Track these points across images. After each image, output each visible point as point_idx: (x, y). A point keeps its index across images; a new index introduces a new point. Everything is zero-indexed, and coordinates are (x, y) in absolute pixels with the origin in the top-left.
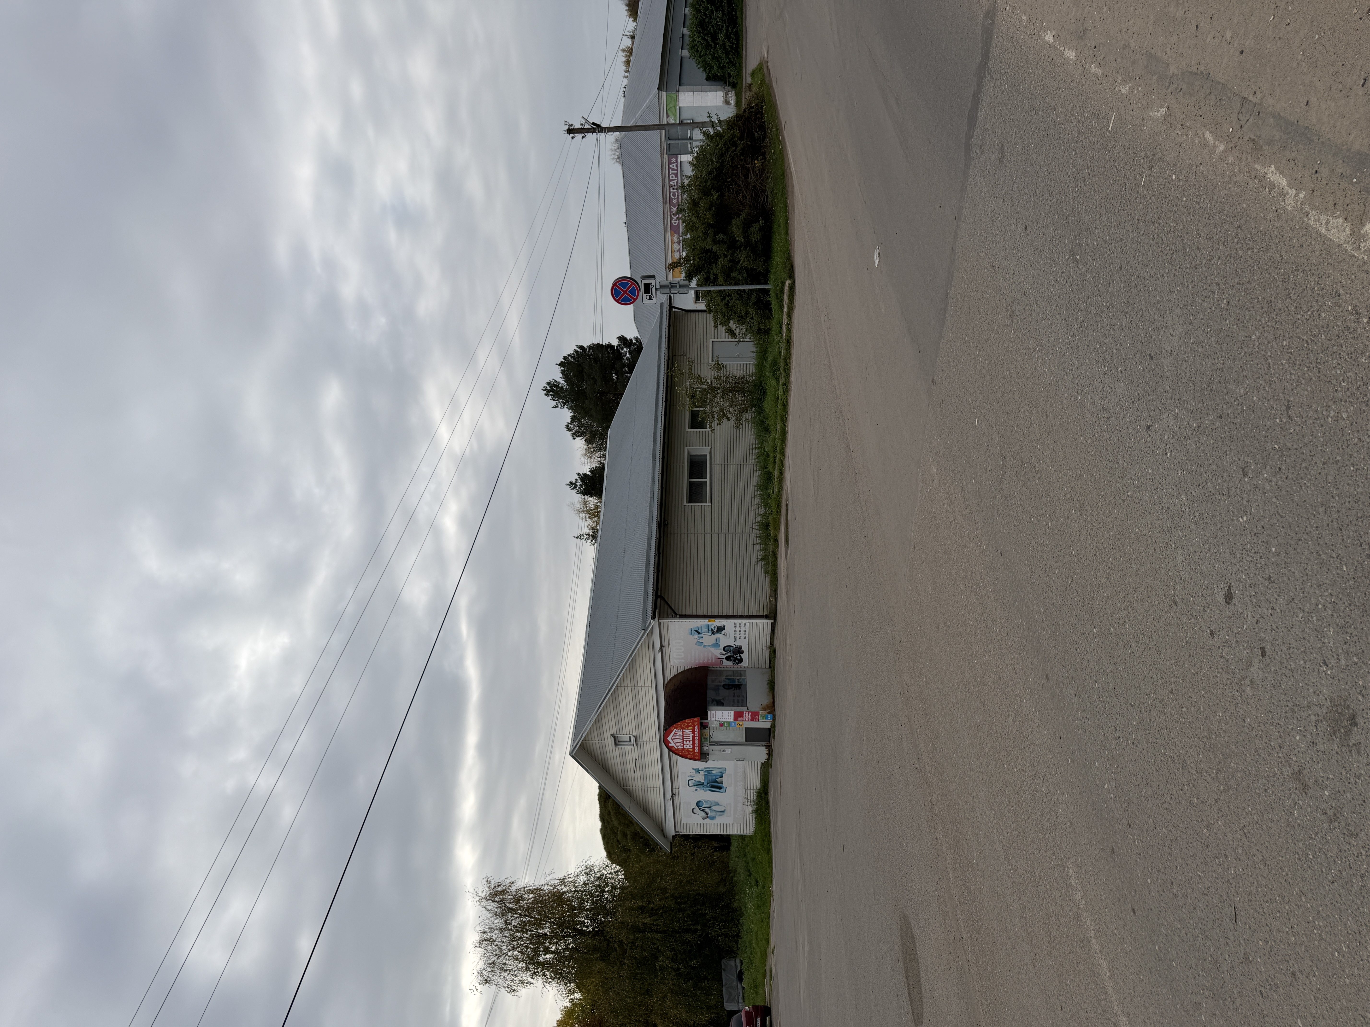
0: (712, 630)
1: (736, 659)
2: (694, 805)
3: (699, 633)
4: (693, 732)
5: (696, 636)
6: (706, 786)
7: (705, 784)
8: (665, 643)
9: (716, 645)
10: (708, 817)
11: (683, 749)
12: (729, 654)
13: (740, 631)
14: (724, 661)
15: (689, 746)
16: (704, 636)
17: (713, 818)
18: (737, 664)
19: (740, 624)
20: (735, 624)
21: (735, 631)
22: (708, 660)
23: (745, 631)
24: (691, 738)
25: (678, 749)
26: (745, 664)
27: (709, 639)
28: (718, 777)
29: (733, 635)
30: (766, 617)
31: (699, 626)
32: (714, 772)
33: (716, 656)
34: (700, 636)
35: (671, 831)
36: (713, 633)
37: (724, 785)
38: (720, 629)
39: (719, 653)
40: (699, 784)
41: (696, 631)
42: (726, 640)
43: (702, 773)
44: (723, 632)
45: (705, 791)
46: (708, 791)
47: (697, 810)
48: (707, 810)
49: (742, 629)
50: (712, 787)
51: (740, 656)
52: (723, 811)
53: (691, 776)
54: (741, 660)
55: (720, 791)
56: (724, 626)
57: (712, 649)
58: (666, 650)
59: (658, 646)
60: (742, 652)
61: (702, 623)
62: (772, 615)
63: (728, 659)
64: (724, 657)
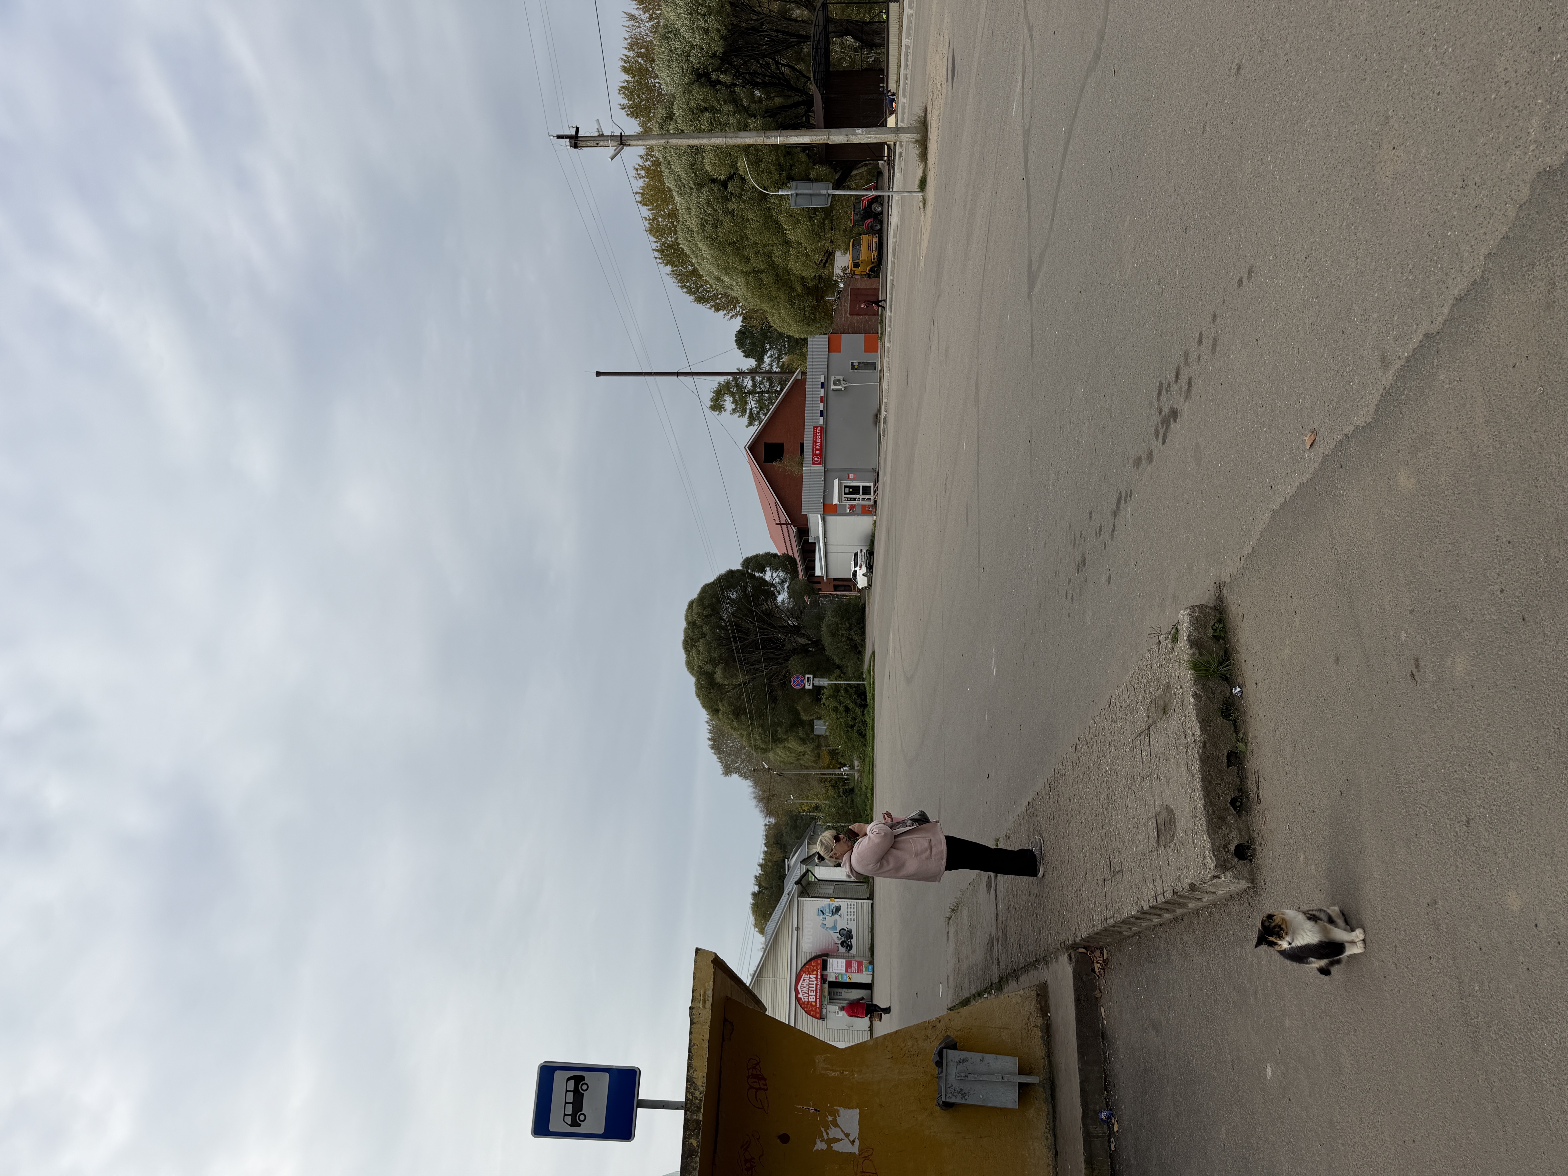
0: (832, 911)
1: (848, 945)
3: (824, 913)
4: (816, 978)
5: (822, 916)
8: (800, 925)
9: (834, 927)
11: (808, 1002)
12: (843, 939)
13: (851, 912)
14: (840, 946)
15: (812, 999)
16: (827, 917)
18: (849, 951)
19: (851, 905)
20: (848, 905)
21: (847, 911)
22: (828, 944)
23: (854, 912)
24: (814, 986)
25: (804, 1003)
26: (854, 951)
27: (830, 920)
29: (846, 917)
30: (867, 899)
31: (824, 906)
33: (834, 940)
34: (824, 916)
36: (833, 914)
38: (838, 909)
39: (836, 937)
41: (822, 911)
42: (842, 924)
44: (839, 914)
49: (852, 910)
51: (851, 941)
54: (851, 947)
56: (840, 906)
57: (831, 932)
58: (800, 932)
60: (852, 938)
61: (826, 902)
62: (871, 897)
63: (842, 944)
64: (839, 942)
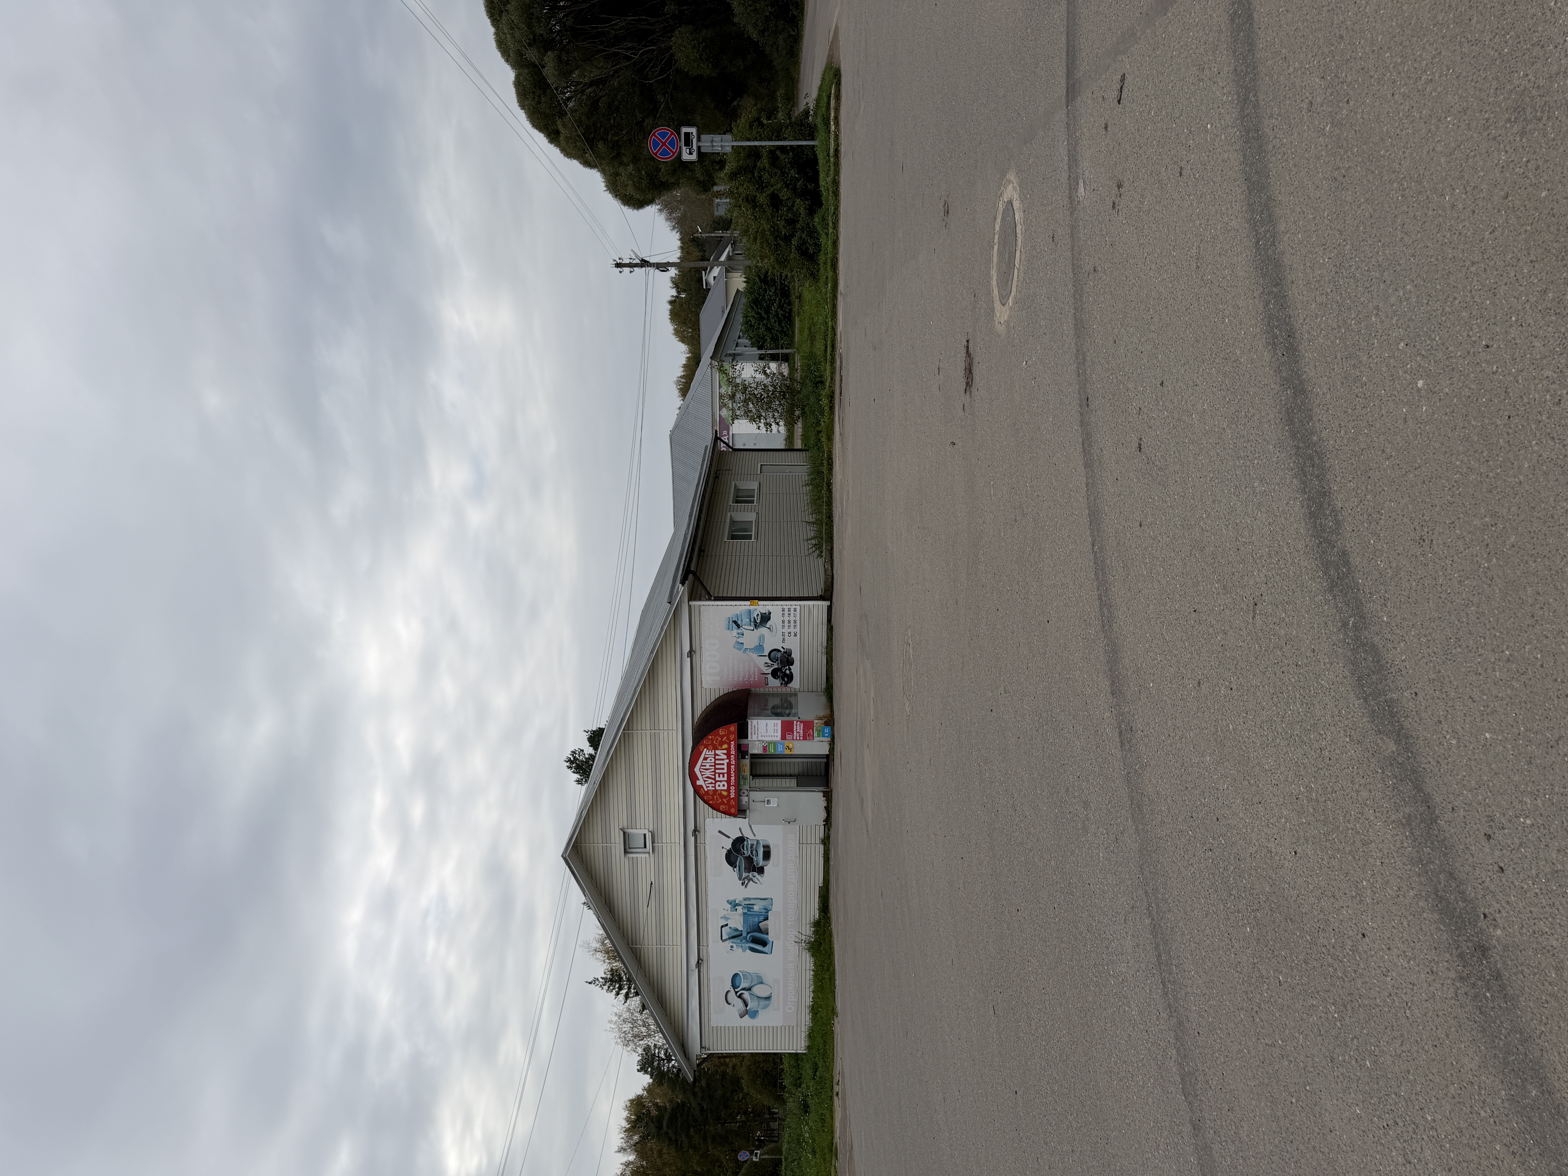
0: (755, 621)
1: (785, 675)
2: (728, 986)
3: (738, 626)
5: (735, 631)
6: (745, 938)
7: (744, 934)
8: (696, 646)
10: (746, 1012)
11: (715, 791)
12: (776, 666)
13: (789, 622)
15: (722, 786)
16: (745, 632)
17: (754, 1014)
19: (789, 610)
20: (783, 610)
21: (783, 622)
22: (750, 677)
23: (795, 622)
27: (751, 637)
28: (762, 918)
29: (780, 630)
30: (821, 598)
31: (738, 613)
32: (756, 908)
33: (759, 669)
34: (739, 631)
35: (695, 1049)
36: (756, 626)
37: (770, 937)
38: (766, 618)
40: (736, 936)
41: (735, 622)
43: (739, 908)
44: (768, 625)
45: (744, 951)
46: (748, 951)
47: (732, 996)
48: (746, 995)
49: (792, 619)
50: (755, 941)
51: (790, 669)
52: (768, 998)
53: (726, 918)
54: (790, 677)
55: (765, 949)
56: (770, 613)
58: (696, 657)
59: (687, 648)
60: (792, 664)
62: (827, 595)
